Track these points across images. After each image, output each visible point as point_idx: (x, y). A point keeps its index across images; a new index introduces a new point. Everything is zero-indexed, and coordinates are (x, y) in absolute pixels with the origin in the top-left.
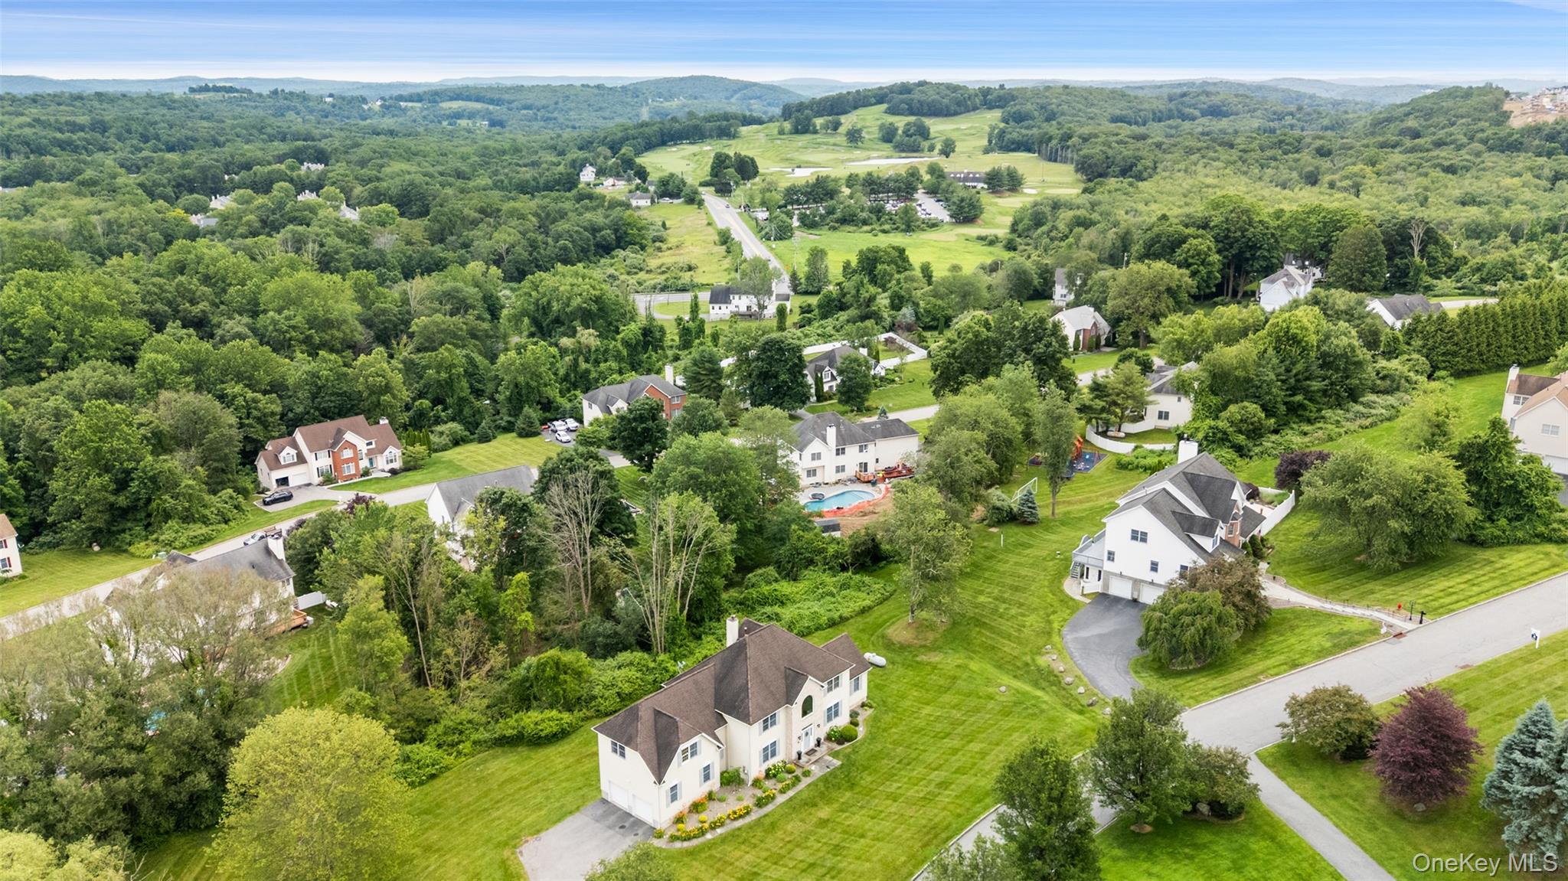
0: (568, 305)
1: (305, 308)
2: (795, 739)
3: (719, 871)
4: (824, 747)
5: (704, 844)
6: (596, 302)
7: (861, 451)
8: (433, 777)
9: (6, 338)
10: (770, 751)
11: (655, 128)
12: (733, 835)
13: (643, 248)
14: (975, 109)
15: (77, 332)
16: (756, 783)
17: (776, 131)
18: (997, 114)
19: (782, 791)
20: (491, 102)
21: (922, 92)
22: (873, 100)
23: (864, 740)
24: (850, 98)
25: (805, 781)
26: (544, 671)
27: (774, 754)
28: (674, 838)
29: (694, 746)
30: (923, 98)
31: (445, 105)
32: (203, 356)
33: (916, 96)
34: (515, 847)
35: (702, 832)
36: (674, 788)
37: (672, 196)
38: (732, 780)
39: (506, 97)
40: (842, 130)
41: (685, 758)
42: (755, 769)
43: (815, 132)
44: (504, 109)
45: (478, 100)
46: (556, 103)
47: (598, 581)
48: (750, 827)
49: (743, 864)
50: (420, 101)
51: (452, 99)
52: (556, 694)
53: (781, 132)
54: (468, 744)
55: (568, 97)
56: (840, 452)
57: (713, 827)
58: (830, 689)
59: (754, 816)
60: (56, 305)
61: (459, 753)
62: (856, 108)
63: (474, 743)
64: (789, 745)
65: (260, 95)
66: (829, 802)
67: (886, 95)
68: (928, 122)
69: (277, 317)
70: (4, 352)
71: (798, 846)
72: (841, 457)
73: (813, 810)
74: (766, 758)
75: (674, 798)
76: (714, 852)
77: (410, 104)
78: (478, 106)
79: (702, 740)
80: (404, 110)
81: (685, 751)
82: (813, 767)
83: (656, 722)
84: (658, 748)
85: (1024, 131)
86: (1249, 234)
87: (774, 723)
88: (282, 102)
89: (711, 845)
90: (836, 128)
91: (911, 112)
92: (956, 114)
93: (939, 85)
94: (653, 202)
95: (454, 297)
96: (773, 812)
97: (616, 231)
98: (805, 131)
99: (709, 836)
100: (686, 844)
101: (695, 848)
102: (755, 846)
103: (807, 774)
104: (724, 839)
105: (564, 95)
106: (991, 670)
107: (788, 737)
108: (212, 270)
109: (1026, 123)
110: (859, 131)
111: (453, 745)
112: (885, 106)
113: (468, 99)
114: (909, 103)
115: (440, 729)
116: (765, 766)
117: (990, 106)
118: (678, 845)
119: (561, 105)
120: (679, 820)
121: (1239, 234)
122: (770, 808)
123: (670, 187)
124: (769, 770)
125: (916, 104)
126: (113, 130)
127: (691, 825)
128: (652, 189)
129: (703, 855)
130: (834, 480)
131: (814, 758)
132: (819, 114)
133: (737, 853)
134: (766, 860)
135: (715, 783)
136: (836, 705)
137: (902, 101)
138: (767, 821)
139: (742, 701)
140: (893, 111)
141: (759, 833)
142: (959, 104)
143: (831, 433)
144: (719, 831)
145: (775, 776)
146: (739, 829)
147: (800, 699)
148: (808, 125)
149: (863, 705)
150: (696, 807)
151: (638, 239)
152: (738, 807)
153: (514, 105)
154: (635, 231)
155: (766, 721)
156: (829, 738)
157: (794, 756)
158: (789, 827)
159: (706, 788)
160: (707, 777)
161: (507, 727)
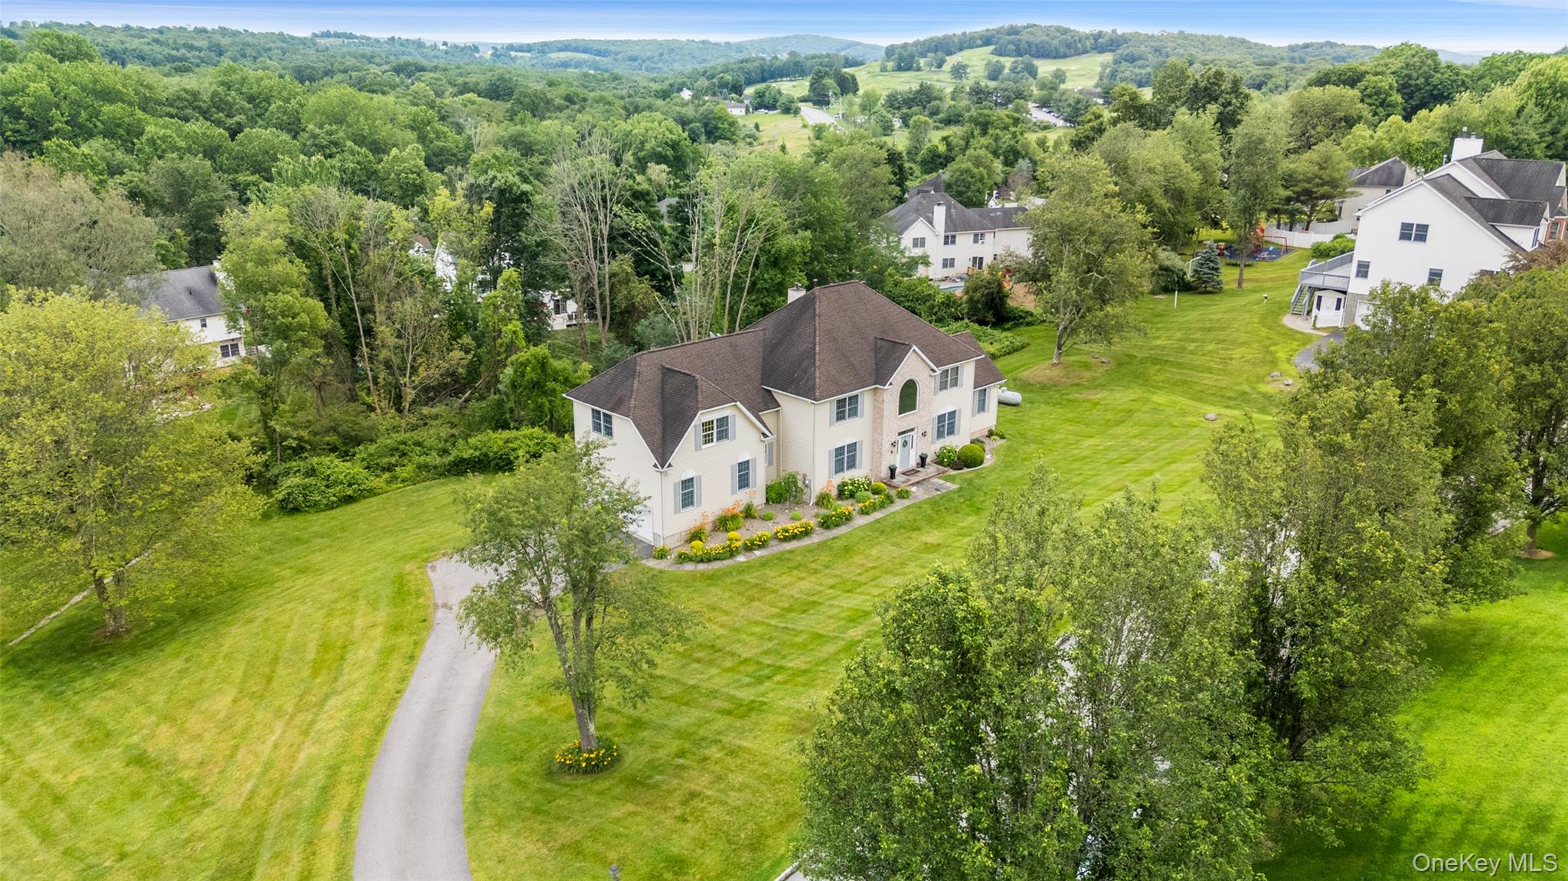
0: (642, 150)
1: (351, 126)
2: (887, 446)
3: (752, 599)
4: (931, 469)
5: (733, 567)
6: (673, 148)
7: (976, 241)
8: (349, 500)
9: (6, 119)
10: (845, 457)
11: (756, 64)
12: (780, 559)
13: (734, 142)
14: (1085, 52)
15: (84, 115)
16: (822, 500)
17: (878, 69)
18: (1108, 57)
19: (864, 512)
20: (598, 53)
21: (1031, 33)
22: (979, 42)
23: (993, 469)
24: (956, 39)
25: (899, 505)
26: (523, 375)
27: (852, 465)
28: (683, 558)
29: (723, 422)
30: (1032, 39)
31: (554, 55)
32: (216, 141)
33: (1024, 37)
34: (427, 560)
35: (732, 553)
36: (688, 483)
37: (767, 107)
38: (783, 493)
39: (613, 48)
40: (947, 67)
41: (708, 439)
42: (822, 478)
43: (919, 69)
44: (610, 59)
45: (585, 51)
46: (661, 55)
47: (620, 297)
48: (810, 550)
49: (794, 592)
50: (529, 51)
51: (560, 50)
52: (541, 407)
53: (884, 69)
54: (410, 468)
55: (673, 50)
56: (949, 240)
57: (749, 547)
58: (943, 386)
59: (816, 539)
60: (62, 85)
61: (394, 478)
62: (961, 50)
63: (419, 467)
64: (877, 453)
65: (377, 41)
66: (940, 526)
67: (993, 36)
68: (1037, 62)
69: (317, 131)
70: (3, 134)
71: (887, 572)
72: (950, 247)
73: (914, 535)
74: (839, 469)
75: (688, 500)
76: (747, 578)
77: (520, 54)
78: (585, 56)
79: (735, 413)
80: (514, 59)
81: (707, 426)
82: (914, 489)
83: (663, 383)
84: (664, 416)
85: (1137, 71)
86: (1435, 81)
87: (854, 413)
88: (398, 48)
89: (742, 569)
90: (940, 66)
91: (1019, 53)
92: (1065, 56)
93: (1047, 28)
94: (747, 111)
95: (521, 143)
96: (847, 535)
97: (706, 125)
98: (908, 68)
99: (741, 558)
100: (701, 567)
101: (716, 571)
102: (816, 571)
103: (903, 495)
104: (764, 564)
105: (671, 49)
106: (1186, 402)
107: (876, 443)
108: (255, 90)
109: (1140, 63)
110: (965, 67)
111: (389, 468)
112: (991, 48)
113: (576, 50)
114: (1017, 44)
115: (372, 448)
116: (838, 479)
117: (1099, 49)
118: (689, 567)
119: (666, 56)
120: (696, 535)
121: (1421, 80)
122: (842, 530)
123: (766, 99)
124: (844, 484)
125: (1023, 46)
126: (228, 54)
127: (715, 543)
128: (747, 102)
129: (728, 580)
130: (939, 277)
131: (914, 479)
132: (923, 55)
133: (786, 580)
134: (832, 587)
135: (756, 495)
136: (952, 414)
137: (1010, 42)
138: (839, 543)
139: (805, 371)
140: (999, 52)
141: (824, 557)
142: (1068, 46)
143: (940, 213)
144: (758, 553)
145: (852, 495)
146: (791, 552)
147: (898, 379)
148: (912, 63)
149: (991, 434)
150: (724, 523)
151: (728, 134)
152: (793, 526)
153: (620, 57)
154: (726, 126)
155: (841, 403)
156: (939, 461)
157: (885, 473)
158: (874, 552)
159: (743, 497)
160: (744, 481)
161: (465, 450)
